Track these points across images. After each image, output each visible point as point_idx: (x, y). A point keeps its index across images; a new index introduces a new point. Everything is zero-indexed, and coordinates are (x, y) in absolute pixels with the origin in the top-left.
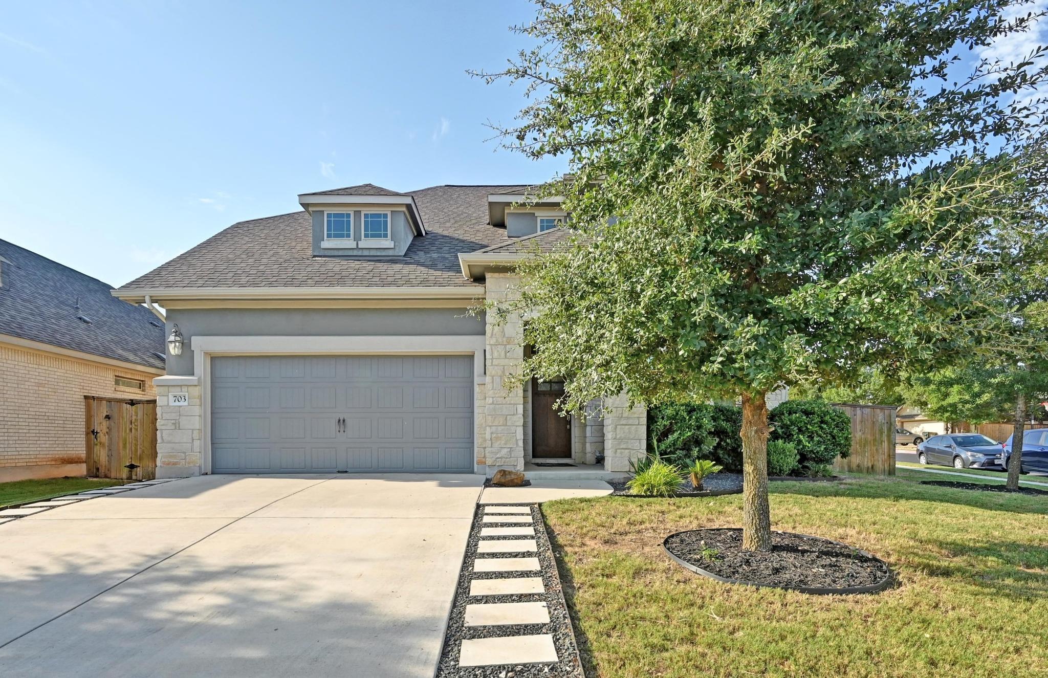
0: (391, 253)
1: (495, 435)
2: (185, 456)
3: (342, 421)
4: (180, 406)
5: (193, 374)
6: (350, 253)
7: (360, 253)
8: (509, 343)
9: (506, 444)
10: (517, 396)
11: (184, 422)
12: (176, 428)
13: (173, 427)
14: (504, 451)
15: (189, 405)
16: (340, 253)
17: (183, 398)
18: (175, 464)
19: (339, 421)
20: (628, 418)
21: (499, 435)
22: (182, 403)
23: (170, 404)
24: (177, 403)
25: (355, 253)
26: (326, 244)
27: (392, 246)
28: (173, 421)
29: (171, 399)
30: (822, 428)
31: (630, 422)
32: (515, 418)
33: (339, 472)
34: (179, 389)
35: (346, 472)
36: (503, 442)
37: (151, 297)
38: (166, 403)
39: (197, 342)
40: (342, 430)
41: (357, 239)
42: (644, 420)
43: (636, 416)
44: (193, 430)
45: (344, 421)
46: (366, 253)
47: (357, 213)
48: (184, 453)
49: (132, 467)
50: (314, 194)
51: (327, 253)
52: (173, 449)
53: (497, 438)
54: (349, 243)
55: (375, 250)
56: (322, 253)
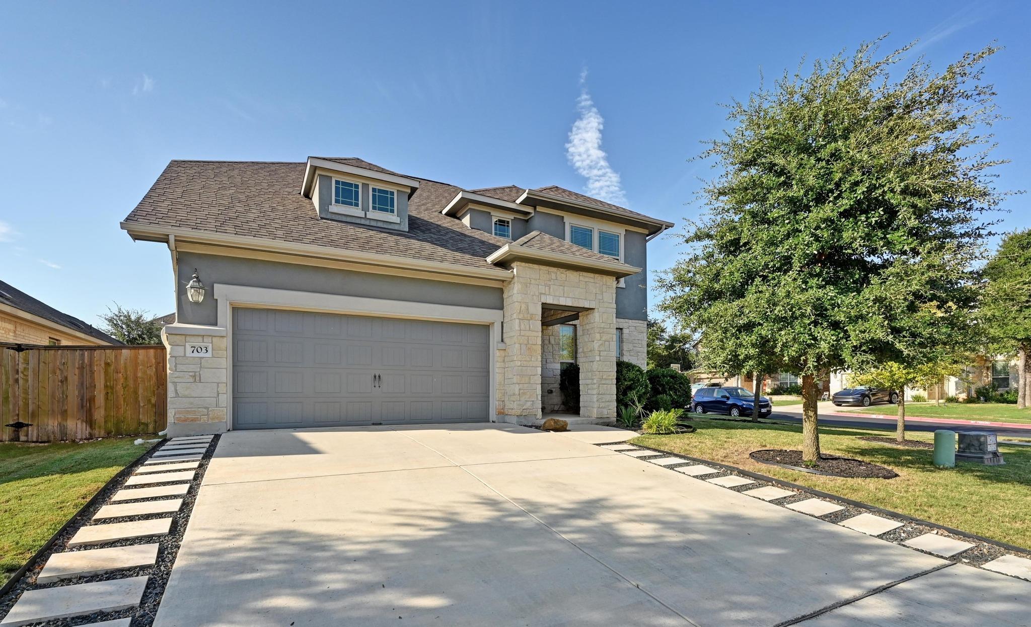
0: (396, 227)
1: (522, 391)
2: (208, 412)
3: (377, 377)
4: (201, 358)
5: (216, 324)
6: (358, 221)
7: (367, 223)
8: (531, 319)
9: (529, 398)
10: (537, 360)
11: (206, 375)
12: (195, 381)
13: (191, 380)
14: (529, 404)
15: (213, 357)
16: (349, 220)
17: (204, 350)
18: (193, 420)
19: (375, 377)
20: (606, 379)
21: (525, 391)
22: (202, 355)
23: (188, 355)
24: (196, 354)
25: (363, 222)
26: (335, 208)
27: (398, 222)
28: (191, 374)
29: (189, 350)
30: (680, 387)
31: (607, 382)
32: (536, 377)
33: (373, 424)
34: (200, 339)
35: (380, 424)
36: (528, 397)
37: (175, 236)
38: (182, 354)
39: (220, 290)
40: (377, 385)
41: (365, 209)
42: (615, 382)
43: (610, 378)
44: (218, 383)
45: (379, 376)
46: (373, 224)
47: (365, 186)
48: (207, 408)
49: (18, 426)
50: (324, 159)
51: (334, 217)
52: (192, 403)
53: (524, 394)
54: (357, 212)
55: (382, 223)
56: (329, 216)
